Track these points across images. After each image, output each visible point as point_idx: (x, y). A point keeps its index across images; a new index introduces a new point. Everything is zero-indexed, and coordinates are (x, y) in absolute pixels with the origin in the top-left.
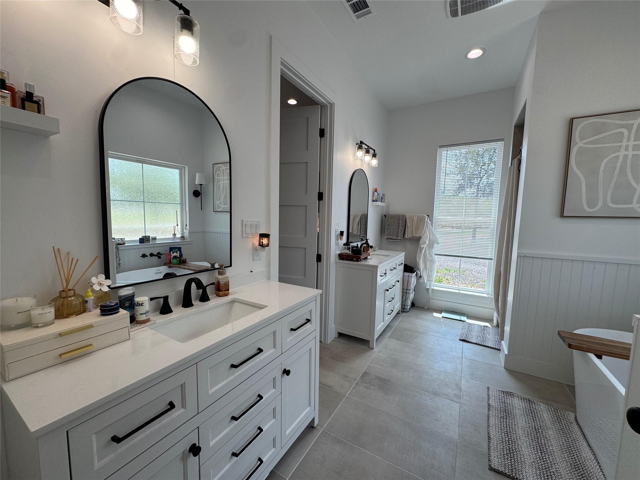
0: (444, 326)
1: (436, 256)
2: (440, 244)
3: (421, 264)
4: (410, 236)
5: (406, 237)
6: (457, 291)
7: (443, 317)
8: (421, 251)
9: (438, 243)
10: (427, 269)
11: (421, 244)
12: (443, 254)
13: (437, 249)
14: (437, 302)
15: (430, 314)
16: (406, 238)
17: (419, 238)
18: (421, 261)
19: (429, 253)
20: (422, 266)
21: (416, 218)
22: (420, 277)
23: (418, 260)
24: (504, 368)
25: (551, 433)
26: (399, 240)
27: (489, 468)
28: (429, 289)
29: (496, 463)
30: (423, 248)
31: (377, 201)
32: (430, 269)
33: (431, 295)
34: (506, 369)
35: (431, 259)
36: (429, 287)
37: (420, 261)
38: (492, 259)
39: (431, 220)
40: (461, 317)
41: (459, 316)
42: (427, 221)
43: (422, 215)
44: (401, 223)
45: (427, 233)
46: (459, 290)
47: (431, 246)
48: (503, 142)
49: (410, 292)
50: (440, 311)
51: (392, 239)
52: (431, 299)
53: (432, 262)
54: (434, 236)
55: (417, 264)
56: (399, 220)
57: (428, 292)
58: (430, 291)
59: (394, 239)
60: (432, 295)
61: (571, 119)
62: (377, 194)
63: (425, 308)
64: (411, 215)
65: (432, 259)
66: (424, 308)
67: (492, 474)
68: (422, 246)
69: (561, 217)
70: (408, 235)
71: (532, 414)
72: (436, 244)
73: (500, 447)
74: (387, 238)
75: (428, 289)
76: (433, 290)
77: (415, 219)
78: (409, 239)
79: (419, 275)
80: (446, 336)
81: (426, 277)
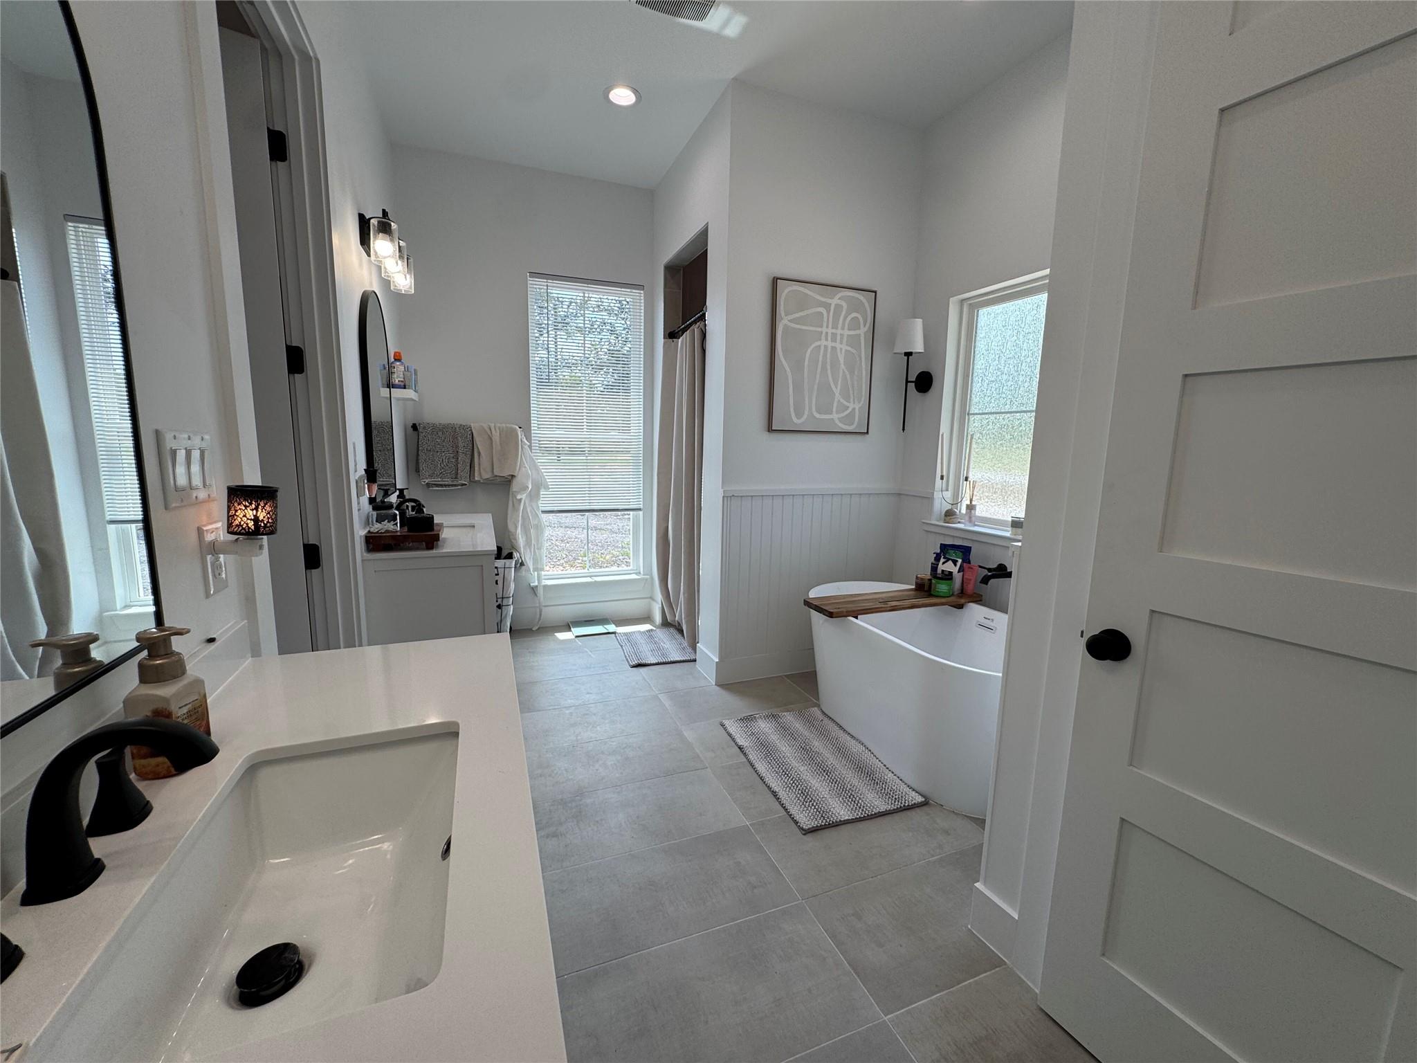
0: (591, 652)
1: (544, 516)
2: (550, 490)
3: (520, 536)
4: (486, 476)
5: (476, 479)
6: (589, 580)
7: (577, 637)
8: (516, 509)
9: (547, 488)
10: (531, 545)
11: (515, 492)
12: (556, 509)
13: (546, 500)
14: (555, 611)
15: (550, 638)
16: (476, 482)
17: (510, 478)
18: (519, 530)
19: (531, 511)
20: (521, 541)
21: (498, 434)
22: (522, 564)
23: (511, 527)
24: (716, 685)
25: (817, 744)
26: (459, 487)
27: (803, 832)
28: (537, 586)
29: (806, 821)
30: (521, 499)
31: (405, 388)
32: (537, 544)
33: (542, 599)
34: (718, 686)
35: (536, 522)
36: (536, 584)
37: (516, 530)
38: (640, 509)
39: (529, 438)
40: (605, 626)
41: (601, 627)
42: (521, 440)
43: (508, 425)
44: (461, 444)
45: (525, 467)
46: (590, 577)
47: (535, 496)
48: (642, 292)
49: (509, 601)
50: (567, 627)
51: (441, 486)
52: (545, 606)
53: (539, 528)
54: (539, 474)
55: (511, 537)
56: (455, 438)
57: (536, 595)
58: (540, 592)
59: (445, 486)
60: (544, 598)
61: (774, 278)
62: (402, 368)
63: (534, 629)
64: (484, 425)
65: (539, 521)
66: (531, 629)
67: (809, 838)
68: (519, 497)
69: (769, 431)
70: (482, 473)
71: (785, 730)
72: (543, 490)
73: (793, 796)
74: (428, 485)
75: (534, 590)
76: (545, 587)
77: (496, 436)
78: (482, 483)
79: (520, 561)
80: (608, 668)
81: (532, 564)
